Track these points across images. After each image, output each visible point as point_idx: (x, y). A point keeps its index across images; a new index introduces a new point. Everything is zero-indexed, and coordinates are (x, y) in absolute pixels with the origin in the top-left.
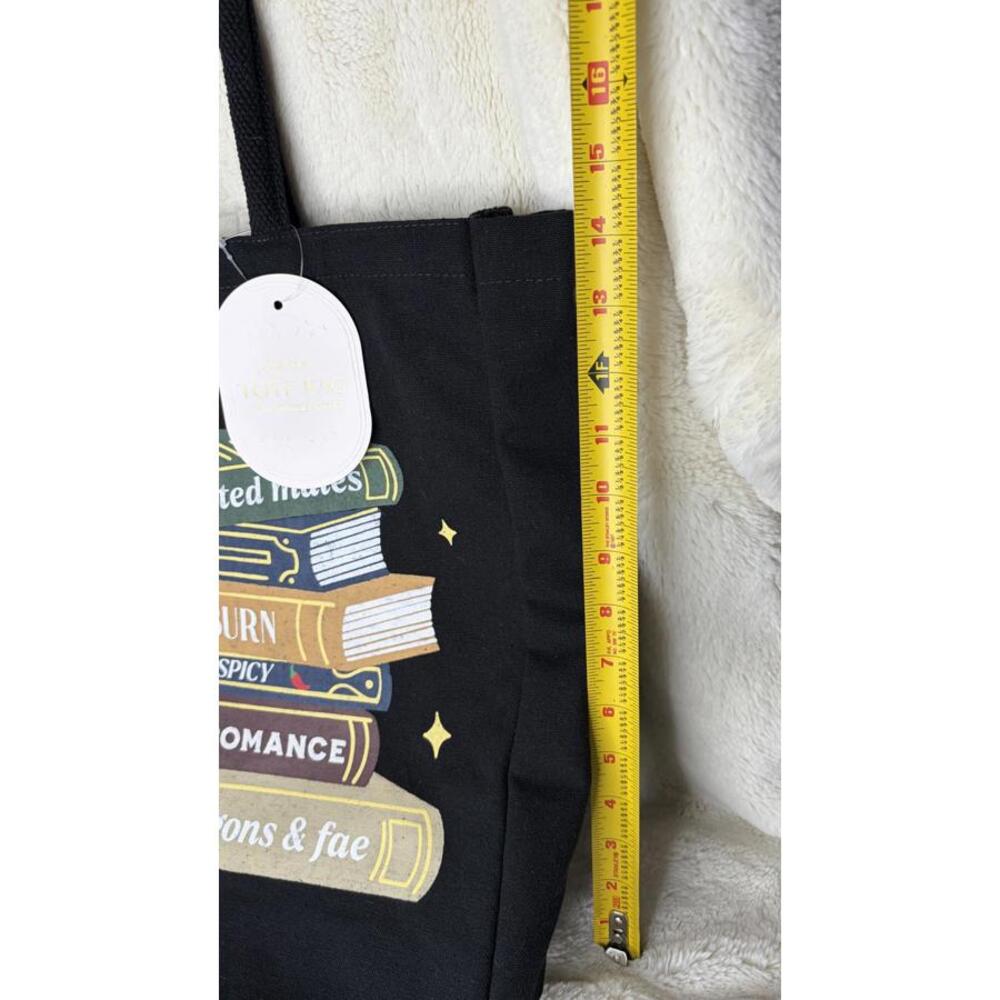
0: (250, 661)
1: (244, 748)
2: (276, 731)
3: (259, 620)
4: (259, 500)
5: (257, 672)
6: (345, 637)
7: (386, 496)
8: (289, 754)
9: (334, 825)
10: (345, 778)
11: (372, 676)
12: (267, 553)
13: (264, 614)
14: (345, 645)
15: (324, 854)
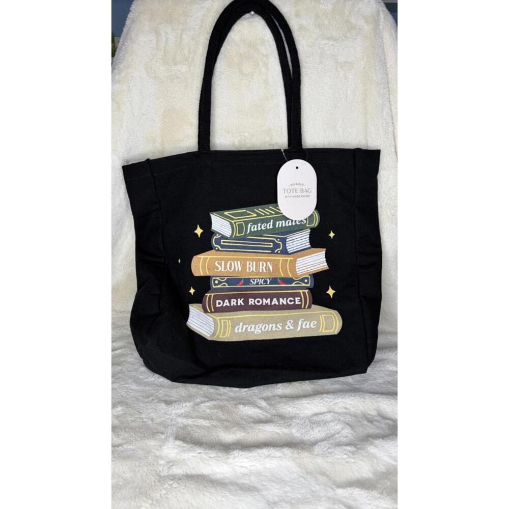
0: (262, 279)
1: (264, 304)
2: (275, 298)
3: (267, 265)
4: (271, 227)
5: (265, 282)
6: (297, 268)
7: (313, 225)
8: (281, 304)
9: (303, 320)
10: (303, 307)
11: (307, 278)
12: (272, 244)
13: (269, 263)
14: (297, 270)
15: (302, 328)
